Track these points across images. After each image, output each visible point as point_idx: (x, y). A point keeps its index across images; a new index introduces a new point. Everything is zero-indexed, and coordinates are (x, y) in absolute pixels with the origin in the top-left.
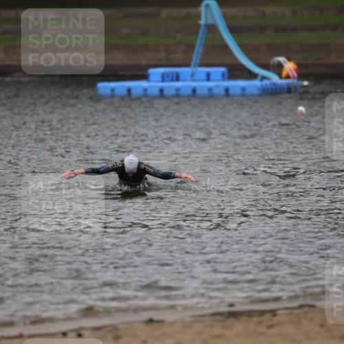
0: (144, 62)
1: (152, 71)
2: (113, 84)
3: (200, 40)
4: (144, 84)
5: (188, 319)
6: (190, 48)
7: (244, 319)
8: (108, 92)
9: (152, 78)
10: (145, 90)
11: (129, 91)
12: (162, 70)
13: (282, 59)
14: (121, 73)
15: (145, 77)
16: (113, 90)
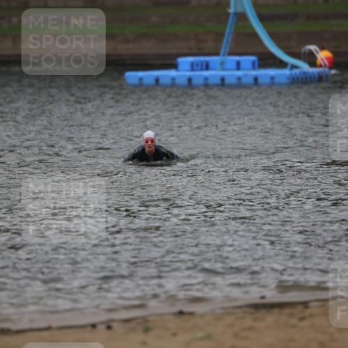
0: (174, 51)
1: (181, 60)
2: (141, 74)
3: (229, 29)
4: (172, 73)
5: (219, 311)
6: (219, 36)
7: (276, 311)
8: (136, 81)
9: (181, 67)
10: (173, 79)
11: (157, 80)
12: (191, 59)
13: (313, 48)
14: (150, 62)
15: (174, 66)
16: (141, 79)
